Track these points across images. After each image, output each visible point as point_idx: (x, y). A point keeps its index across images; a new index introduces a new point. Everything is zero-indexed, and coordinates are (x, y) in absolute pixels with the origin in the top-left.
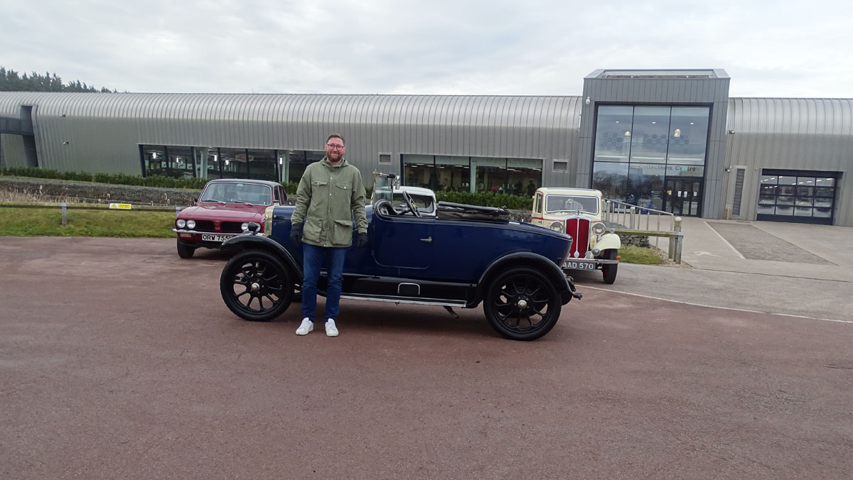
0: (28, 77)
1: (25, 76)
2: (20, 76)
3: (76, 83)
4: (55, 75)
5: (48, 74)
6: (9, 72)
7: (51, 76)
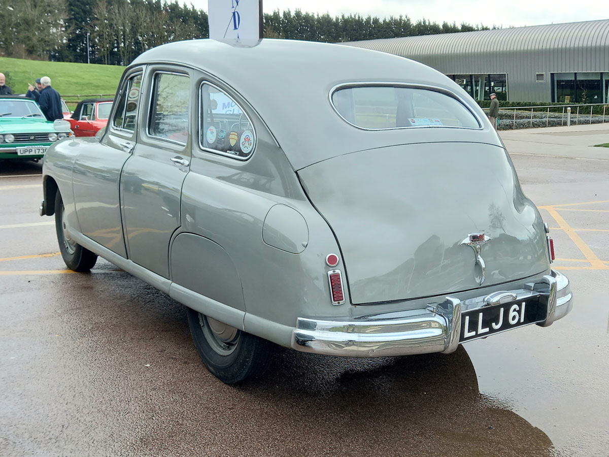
0: (387, 21)
1: (384, 21)
2: (381, 21)
3: (422, 21)
4: (406, 17)
5: (401, 17)
6: (373, 19)
7: (404, 18)
